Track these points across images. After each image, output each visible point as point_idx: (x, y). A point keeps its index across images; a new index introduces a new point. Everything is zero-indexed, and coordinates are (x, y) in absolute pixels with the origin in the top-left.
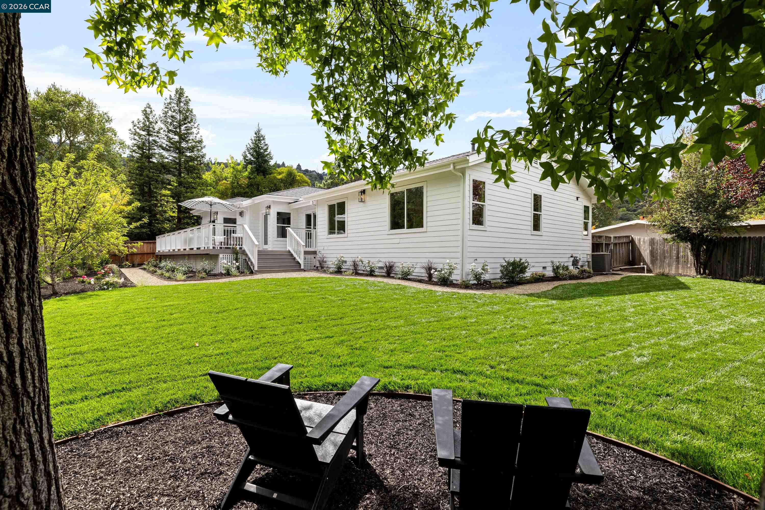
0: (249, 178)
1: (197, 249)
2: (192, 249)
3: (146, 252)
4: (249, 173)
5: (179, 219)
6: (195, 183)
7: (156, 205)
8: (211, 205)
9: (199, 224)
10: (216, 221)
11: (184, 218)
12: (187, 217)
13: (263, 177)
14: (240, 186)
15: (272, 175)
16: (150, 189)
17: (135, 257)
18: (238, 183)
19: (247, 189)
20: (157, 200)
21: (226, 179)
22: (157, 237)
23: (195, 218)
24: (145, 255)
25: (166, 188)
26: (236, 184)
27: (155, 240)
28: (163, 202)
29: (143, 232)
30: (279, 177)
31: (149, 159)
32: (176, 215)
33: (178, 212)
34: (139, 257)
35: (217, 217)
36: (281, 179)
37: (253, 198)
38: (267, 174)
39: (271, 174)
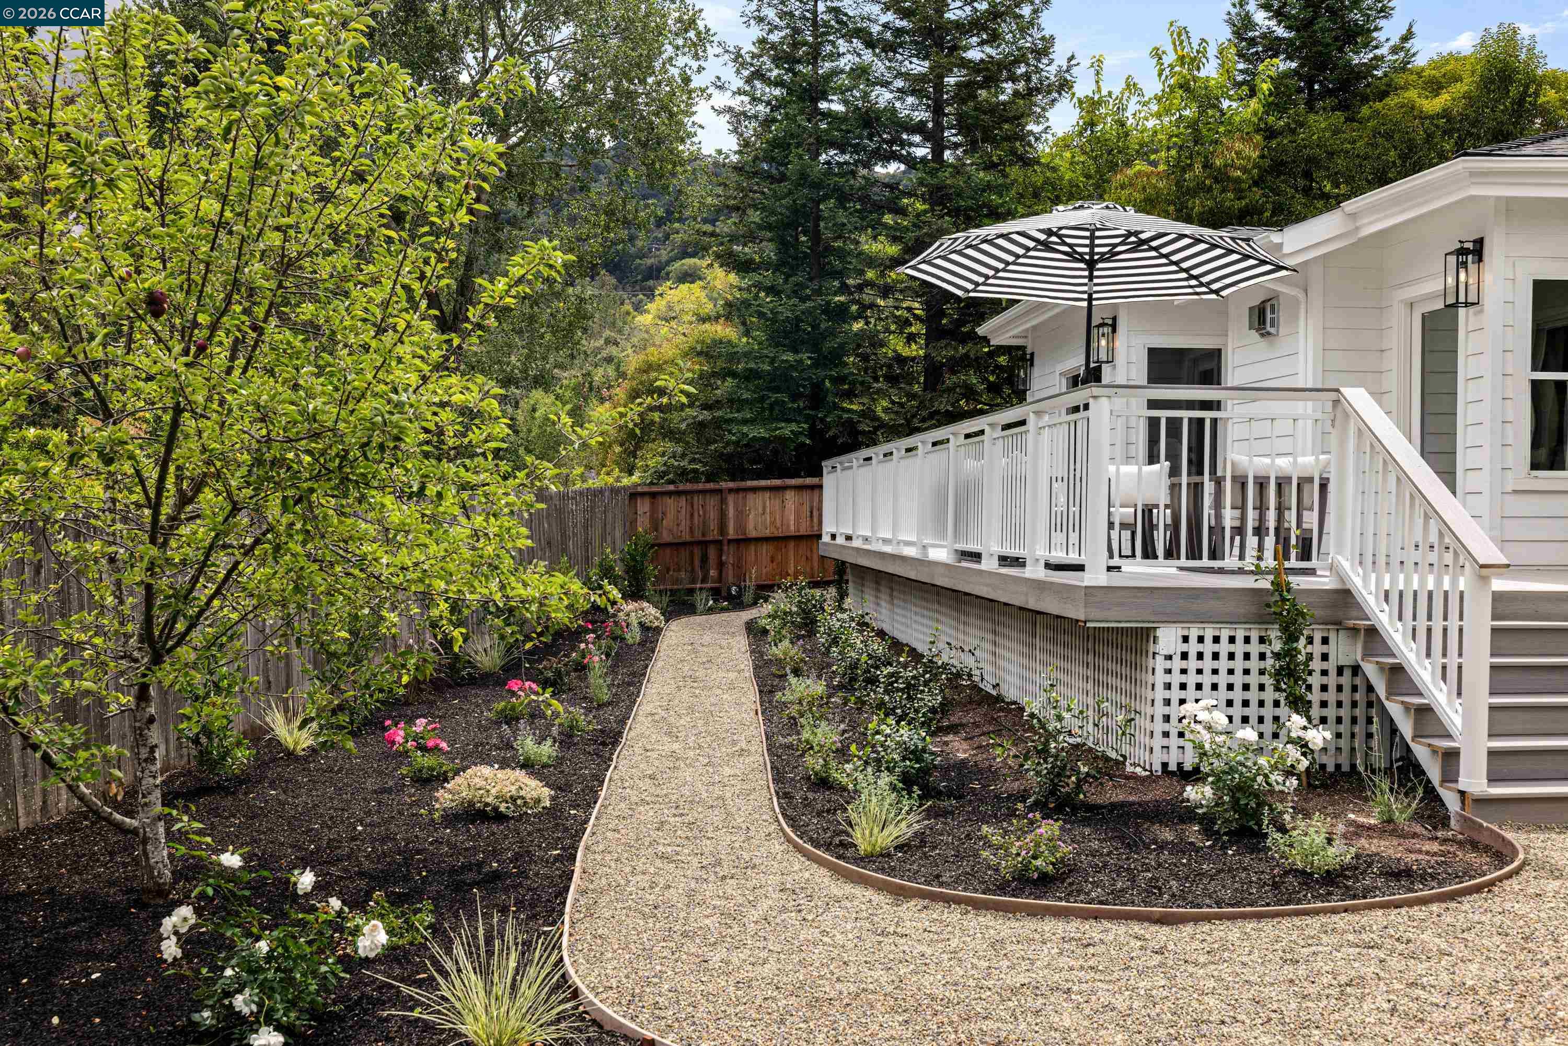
0: (1270, 133)
1: (1004, 560)
2: (976, 557)
3: (792, 530)
4: (1269, 107)
5: (934, 372)
6: (1000, 190)
7: (841, 314)
8: (1091, 265)
9: (1020, 396)
10: (1106, 369)
11: (957, 365)
12: (963, 363)
13: (1339, 117)
14: (1221, 177)
15: (1392, 101)
16: (816, 236)
17: (751, 552)
18: (1206, 166)
19: (1257, 194)
20: (844, 289)
21: (1145, 151)
22: (826, 465)
23: (1002, 360)
24: (792, 544)
25: (877, 227)
26: (1198, 168)
27: (821, 475)
28: (868, 295)
29: (782, 440)
30: (1433, 105)
31: (815, 101)
32: (915, 350)
33: (929, 338)
34: (765, 550)
35: (1111, 350)
36: (1446, 114)
37: (1349, 206)
38: (1365, 99)
39: (1383, 95)
